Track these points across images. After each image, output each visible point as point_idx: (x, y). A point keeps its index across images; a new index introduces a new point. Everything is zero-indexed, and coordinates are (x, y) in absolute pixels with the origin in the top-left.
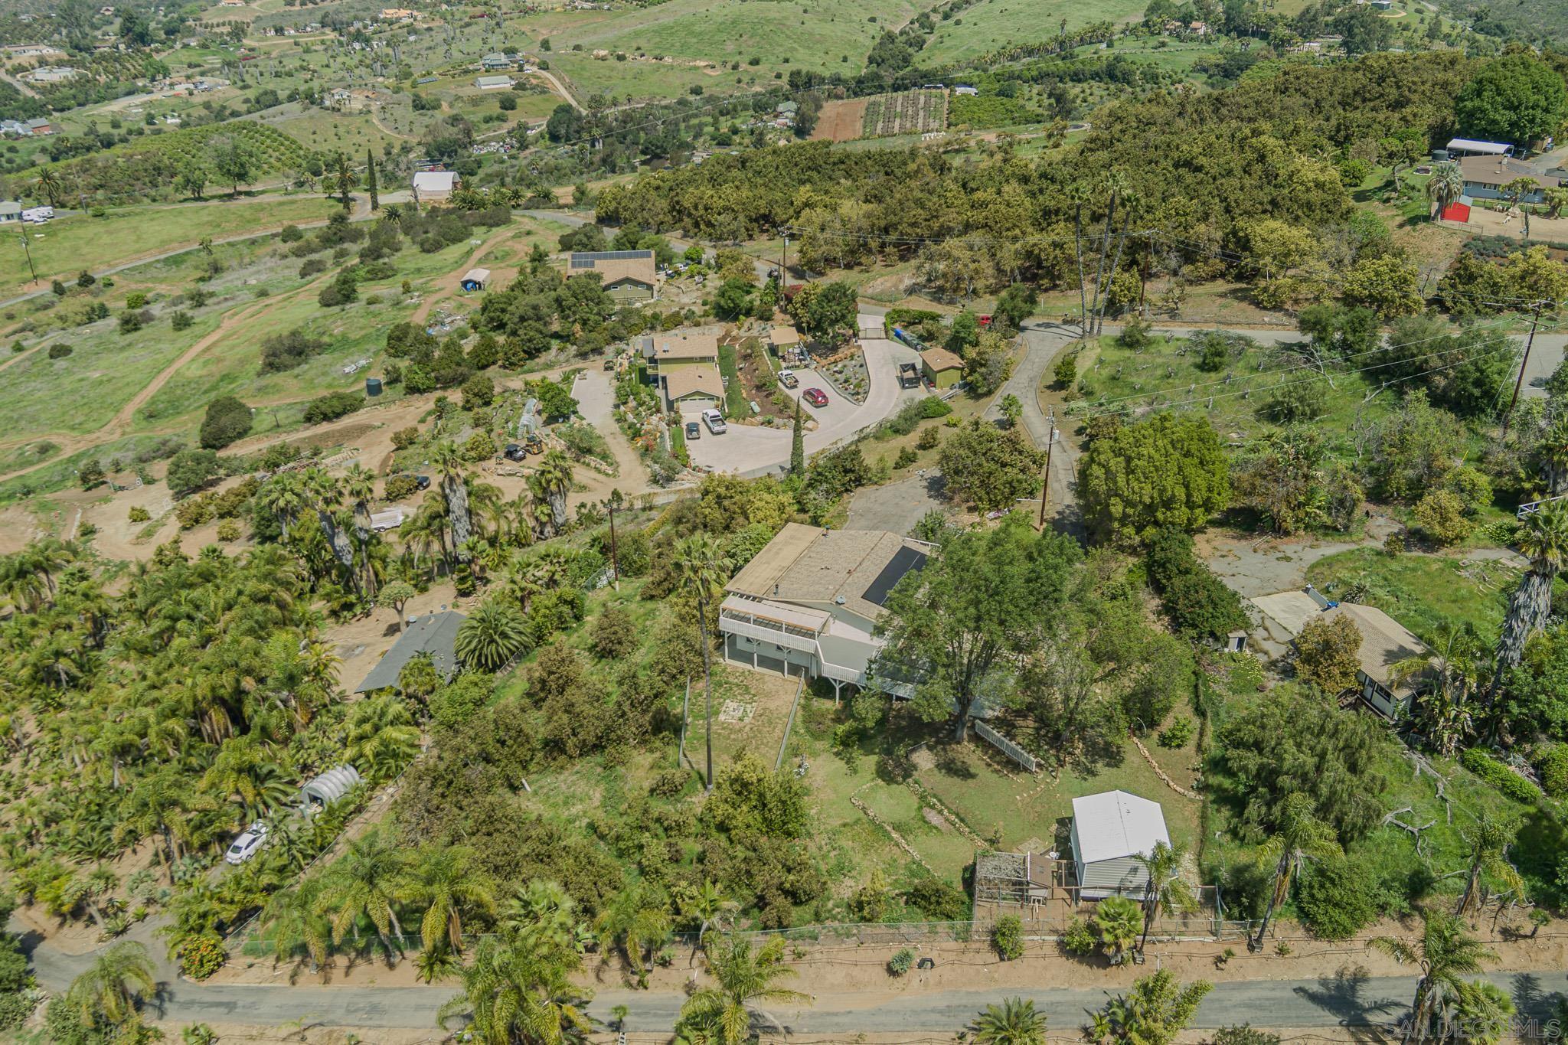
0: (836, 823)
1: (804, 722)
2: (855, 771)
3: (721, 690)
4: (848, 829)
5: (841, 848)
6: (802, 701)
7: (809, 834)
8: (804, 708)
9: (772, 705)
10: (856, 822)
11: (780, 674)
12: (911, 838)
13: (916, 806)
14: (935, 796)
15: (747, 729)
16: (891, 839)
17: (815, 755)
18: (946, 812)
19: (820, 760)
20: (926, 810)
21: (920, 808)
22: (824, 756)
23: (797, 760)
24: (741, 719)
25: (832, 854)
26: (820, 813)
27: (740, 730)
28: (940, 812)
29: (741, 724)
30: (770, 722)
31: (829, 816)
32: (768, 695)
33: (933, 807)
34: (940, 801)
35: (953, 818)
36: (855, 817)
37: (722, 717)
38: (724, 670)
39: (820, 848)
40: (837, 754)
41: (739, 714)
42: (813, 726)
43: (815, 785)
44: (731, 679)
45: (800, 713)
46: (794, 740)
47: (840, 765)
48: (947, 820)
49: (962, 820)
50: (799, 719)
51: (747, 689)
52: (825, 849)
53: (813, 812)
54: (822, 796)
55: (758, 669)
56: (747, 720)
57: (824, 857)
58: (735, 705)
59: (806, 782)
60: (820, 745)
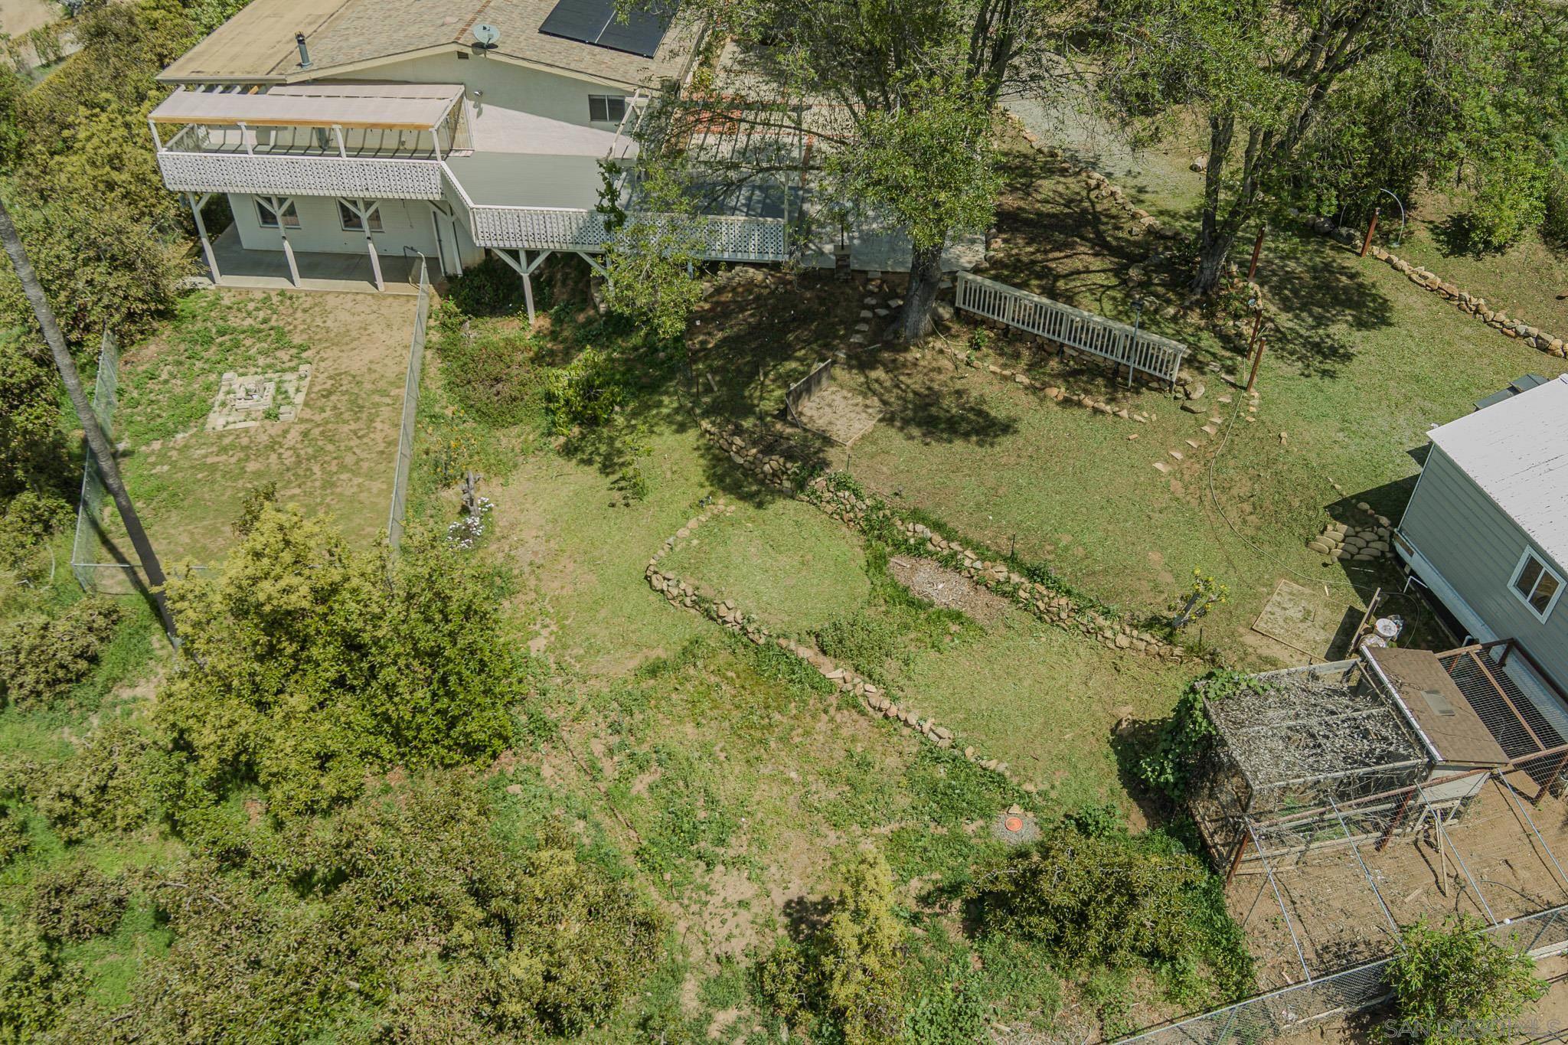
0: (623, 666)
1: (451, 386)
2: (638, 490)
3: (212, 353)
4: (669, 679)
5: (665, 757)
6: (436, 337)
7: (543, 729)
8: (443, 352)
9: (355, 362)
10: (689, 652)
11: (365, 285)
12: (891, 668)
13: (861, 558)
14: (917, 516)
15: (294, 436)
16: (822, 687)
17: (501, 468)
18: (969, 558)
19: (519, 482)
20: (900, 565)
21: (878, 563)
22: (530, 466)
23: (453, 495)
24: (271, 416)
25: (640, 784)
26: (560, 644)
27: (273, 445)
28: (949, 562)
29: (274, 428)
30: (356, 407)
31: (593, 650)
32: (342, 340)
33: (917, 550)
34: (938, 526)
35: (1000, 571)
36: (681, 636)
37: (216, 421)
38: (214, 304)
39: (592, 771)
40: (569, 450)
41: (265, 402)
42: (480, 392)
43: (524, 555)
44: (234, 321)
45: (436, 366)
46: (434, 439)
47: (585, 479)
48: (977, 582)
49: (1033, 574)
50: (436, 383)
51: (281, 338)
52: (609, 769)
53: (537, 646)
54: (552, 587)
55: (303, 284)
56: (287, 414)
57: (613, 801)
58: (250, 382)
59: (493, 555)
60: (509, 439)
